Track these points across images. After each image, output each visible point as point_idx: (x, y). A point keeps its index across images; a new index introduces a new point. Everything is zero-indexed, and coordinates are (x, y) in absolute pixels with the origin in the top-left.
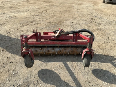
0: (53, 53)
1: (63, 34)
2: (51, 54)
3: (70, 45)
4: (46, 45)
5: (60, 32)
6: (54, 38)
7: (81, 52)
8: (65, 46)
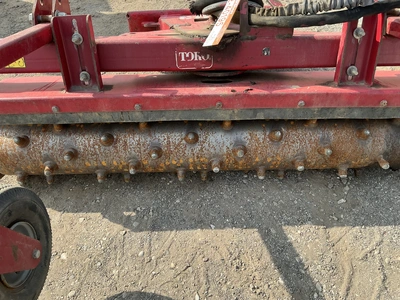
0: (195, 165)
1: (263, 25)
2: (180, 172)
3: (316, 108)
4: (137, 116)
5: (244, 11)
6: (195, 56)
7: (386, 154)
8: (275, 115)
